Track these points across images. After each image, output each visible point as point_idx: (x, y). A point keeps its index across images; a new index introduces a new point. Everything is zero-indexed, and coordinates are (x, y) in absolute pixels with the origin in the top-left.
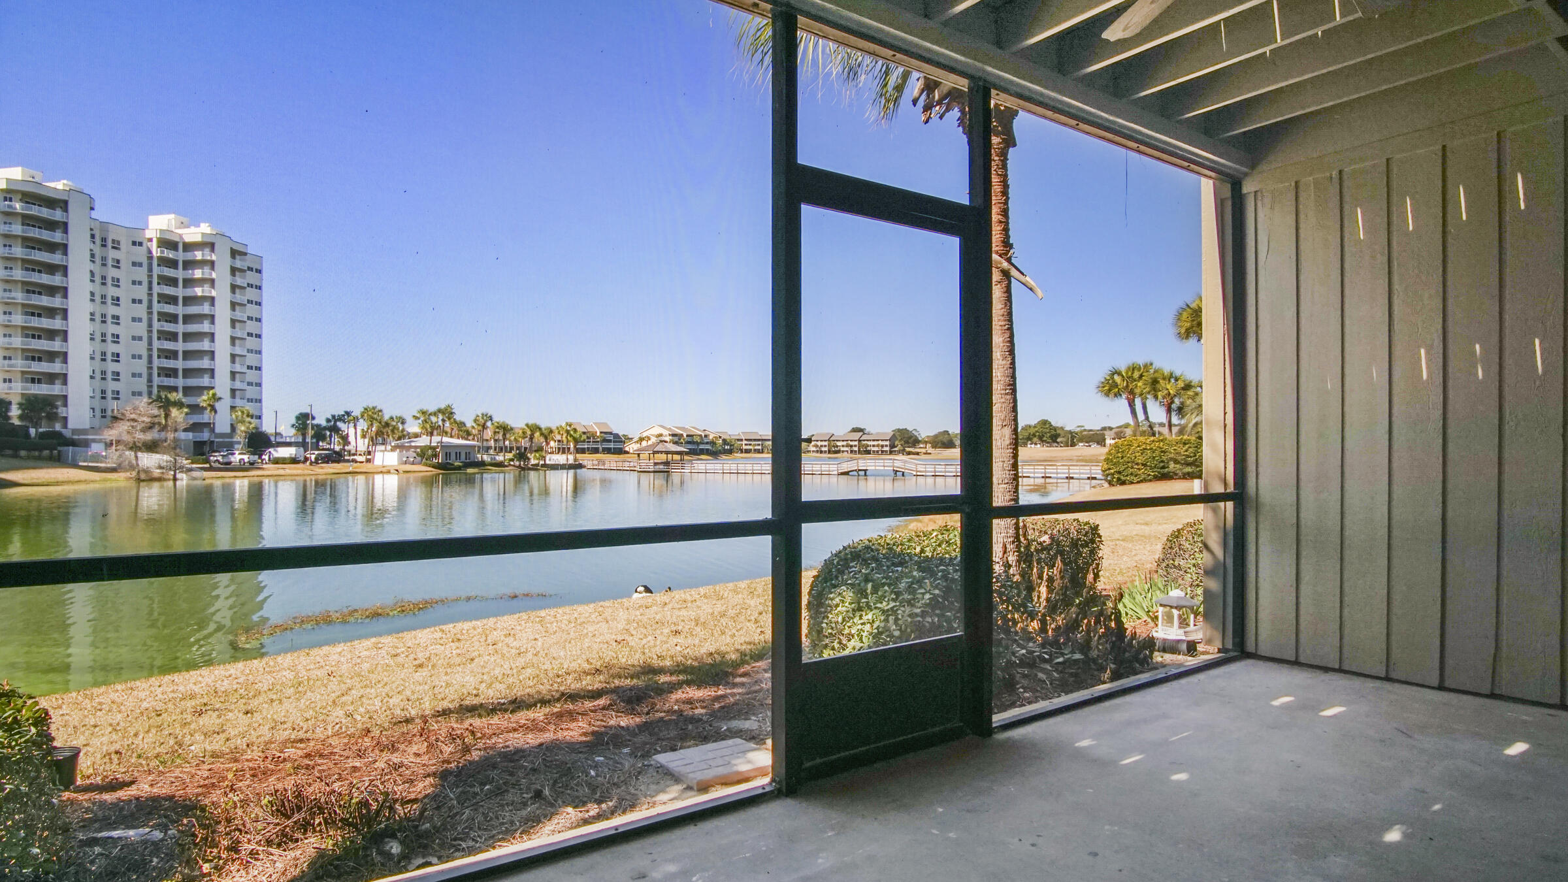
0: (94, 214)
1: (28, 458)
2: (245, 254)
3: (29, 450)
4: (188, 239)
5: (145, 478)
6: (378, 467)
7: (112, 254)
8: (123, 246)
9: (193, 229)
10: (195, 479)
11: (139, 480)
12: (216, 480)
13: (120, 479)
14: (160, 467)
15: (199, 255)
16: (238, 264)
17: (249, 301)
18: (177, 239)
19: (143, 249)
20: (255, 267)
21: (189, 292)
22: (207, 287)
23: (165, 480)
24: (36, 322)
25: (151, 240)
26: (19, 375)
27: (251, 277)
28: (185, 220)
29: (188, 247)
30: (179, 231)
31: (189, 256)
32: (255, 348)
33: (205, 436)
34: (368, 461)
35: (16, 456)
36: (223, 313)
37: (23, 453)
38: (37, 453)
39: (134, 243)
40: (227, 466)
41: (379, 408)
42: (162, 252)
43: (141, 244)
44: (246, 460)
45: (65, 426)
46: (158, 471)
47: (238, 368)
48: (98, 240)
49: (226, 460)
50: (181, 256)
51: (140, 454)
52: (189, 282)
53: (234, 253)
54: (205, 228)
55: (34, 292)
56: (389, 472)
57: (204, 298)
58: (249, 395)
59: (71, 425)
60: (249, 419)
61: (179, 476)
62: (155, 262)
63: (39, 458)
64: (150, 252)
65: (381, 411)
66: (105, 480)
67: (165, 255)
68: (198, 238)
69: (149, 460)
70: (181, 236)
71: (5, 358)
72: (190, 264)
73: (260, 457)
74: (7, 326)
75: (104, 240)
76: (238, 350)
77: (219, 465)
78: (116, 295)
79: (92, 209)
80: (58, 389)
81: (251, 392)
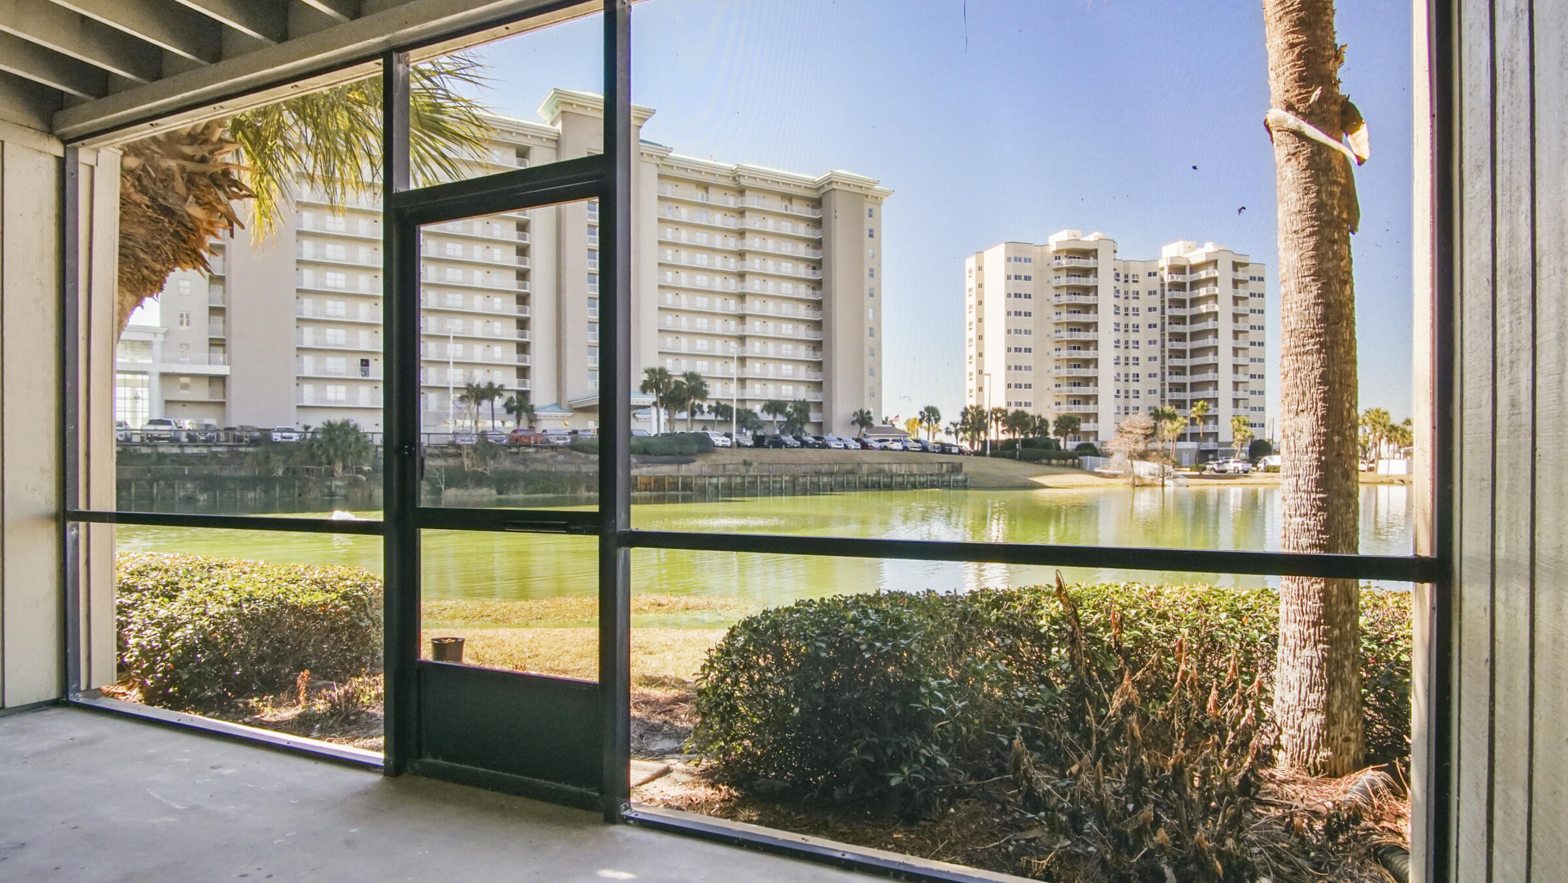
0: (1118, 256)
1: (1057, 465)
2: (1246, 265)
3: (1057, 459)
4: (1194, 261)
5: (1139, 484)
6: (1381, 476)
7: (1133, 287)
8: (1141, 279)
9: (1199, 251)
10: (1181, 485)
11: (1134, 485)
13: (1119, 485)
14: (1151, 474)
15: (1203, 274)
16: (1241, 275)
17: (1252, 311)
18: (1184, 263)
19: (1157, 278)
20: (1257, 275)
21: (1195, 311)
22: (1211, 303)
23: (1156, 485)
24: (1076, 354)
25: (1162, 269)
26: (1065, 399)
27: (1253, 287)
28: (1189, 243)
29: (1194, 268)
30: (1186, 256)
31: (1195, 277)
32: (1257, 357)
33: (1210, 445)
34: (1371, 469)
35: (1049, 464)
36: (1225, 326)
37: (1054, 462)
38: (1063, 462)
39: (1150, 275)
40: (1222, 474)
41: (1383, 410)
42: (1172, 278)
43: (1155, 274)
44: (1240, 468)
45: (1096, 439)
46: (1150, 477)
47: (1241, 377)
48: (1122, 278)
49: (1221, 468)
50: (1188, 278)
51: (1135, 463)
52: (1195, 302)
53: (1236, 266)
54: (1209, 248)
55: (1075, 330)
56: (1391, 483)
57: (1208, 314)
58: (1252, 404)
59: (1100, 439)
60: (1244, 428)
61: (1166, 482)
62: (1167, 288)
63: (1065, 466)
64: (1162, 280)
65: (1386, 413)
66: (1108, 485)
67: (1175, 280)
68: (1202, 259)
69: (1143, 468)
70: (1188, 260)
71: (1056, 386)
72: (1195, 285)
73: (1255, 464)
74: (1058, 360)
75: (1126, 276)
76: (1241, 360)
77: (1213, 473)
78: (1136, 323)
79: (1115, 252)
80: (1090, 408)
81: (1254, 401)
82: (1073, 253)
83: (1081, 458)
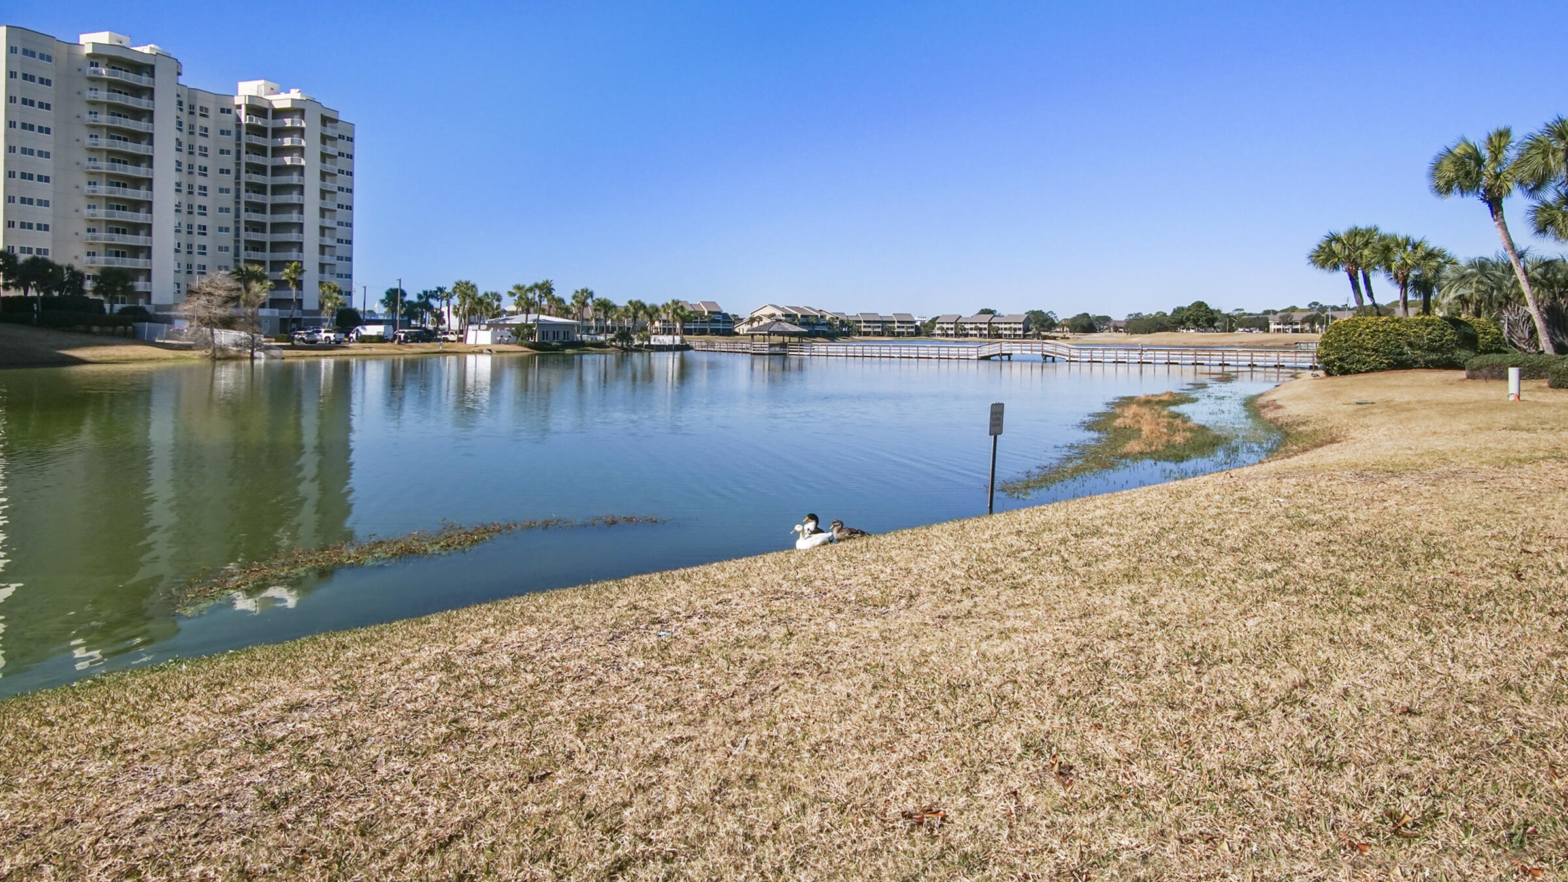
0: (182, 80)
1: (101, 334)
2: (336, 121)
3: (101, 325)
4: (277, 105)
5: (221, 356)
6: (471, 346)
7: (200, 122)
8: (211, 113)
9: (283, 95)
10: (273, 357)
11: (214, 359)
12: (299, 359)
13: (195, 358)
14: (236, 345)
15: (288, 122)
16: (330, 131)
17: (339, 171)
18: (266, 106)
19: (231, 117)
20: (347, 134)
21: (278, 161)
22: (296, 156)
23: (242, 358)
24: (120, 193)
25: (239, 107)
26: (103, 249)
27: (342, 146)
28: (272, 84)
29: (279, 113)
30: (269, 98)
31: (278, 123)
32: (344, 220)
33: (296, 314)
34: (460, 340)
35: (88, 332)
36: (312, 183)
37: (96, 329)
38: (110, 329)
39: (223, 111)
40: (313, 345)
41: (472, 282)
42: (251, 119)
43: (229, 111)
44: (332, 338)
45: (149, 302)
46: (235, 349)
47: (328, 241)
48: (185, 107)
49: (311, 338)
50: (270, 123)
51: (216, 331)
52: (279, 151)
53: (325, 120)
54: (295, 94)
55: (119, 162)
56: (481, 352)
57: (293, 168)
58: (338, 270)
59: (154, 301)
60: (335, 295)
61: (256, 354)
62: (244, 130)
63: (113, 335)
64: (239, 119)
65: (473, 286)
66: (179, 358)
67: (254, 122)
68: (288, 105)
69: (225, 337)
70: (270, 102)
71: (89, 231)
72: (279, 132)
73: (347, 335)
74: (91, 197)
75: (192, 107)
76: (328, 222)
77: (303, 343)
78: (203, 165)
79: (179, 74)
80: (140, 263)
81: (341, 267)
82: (116, 62)
83: (135, 324)
